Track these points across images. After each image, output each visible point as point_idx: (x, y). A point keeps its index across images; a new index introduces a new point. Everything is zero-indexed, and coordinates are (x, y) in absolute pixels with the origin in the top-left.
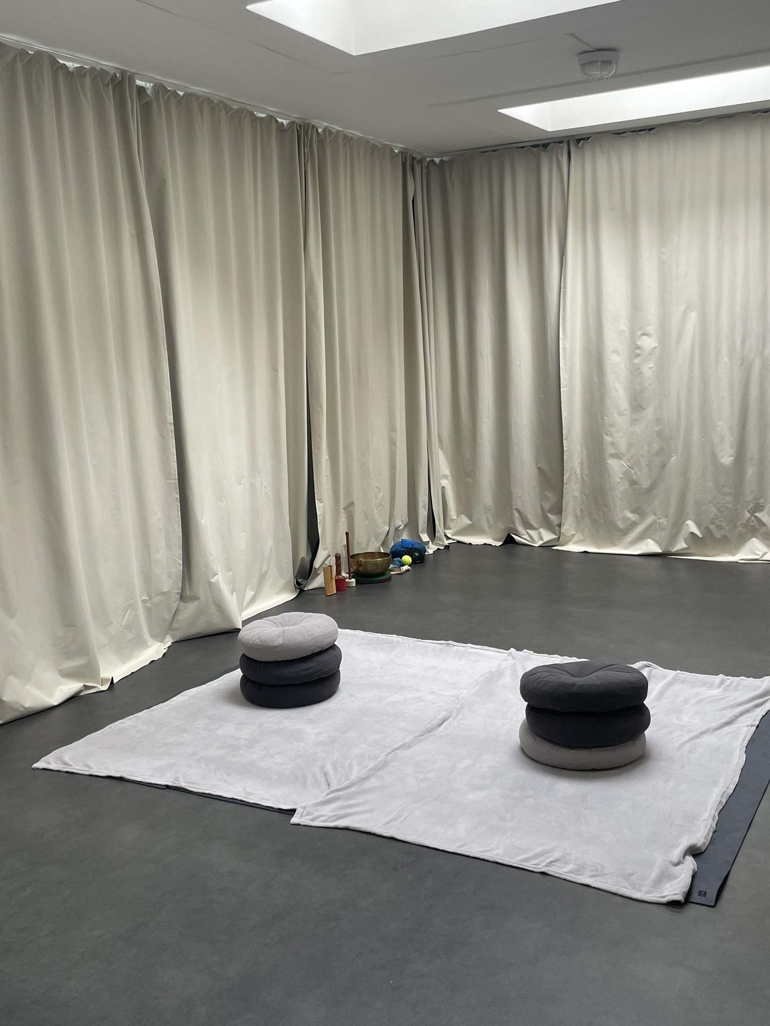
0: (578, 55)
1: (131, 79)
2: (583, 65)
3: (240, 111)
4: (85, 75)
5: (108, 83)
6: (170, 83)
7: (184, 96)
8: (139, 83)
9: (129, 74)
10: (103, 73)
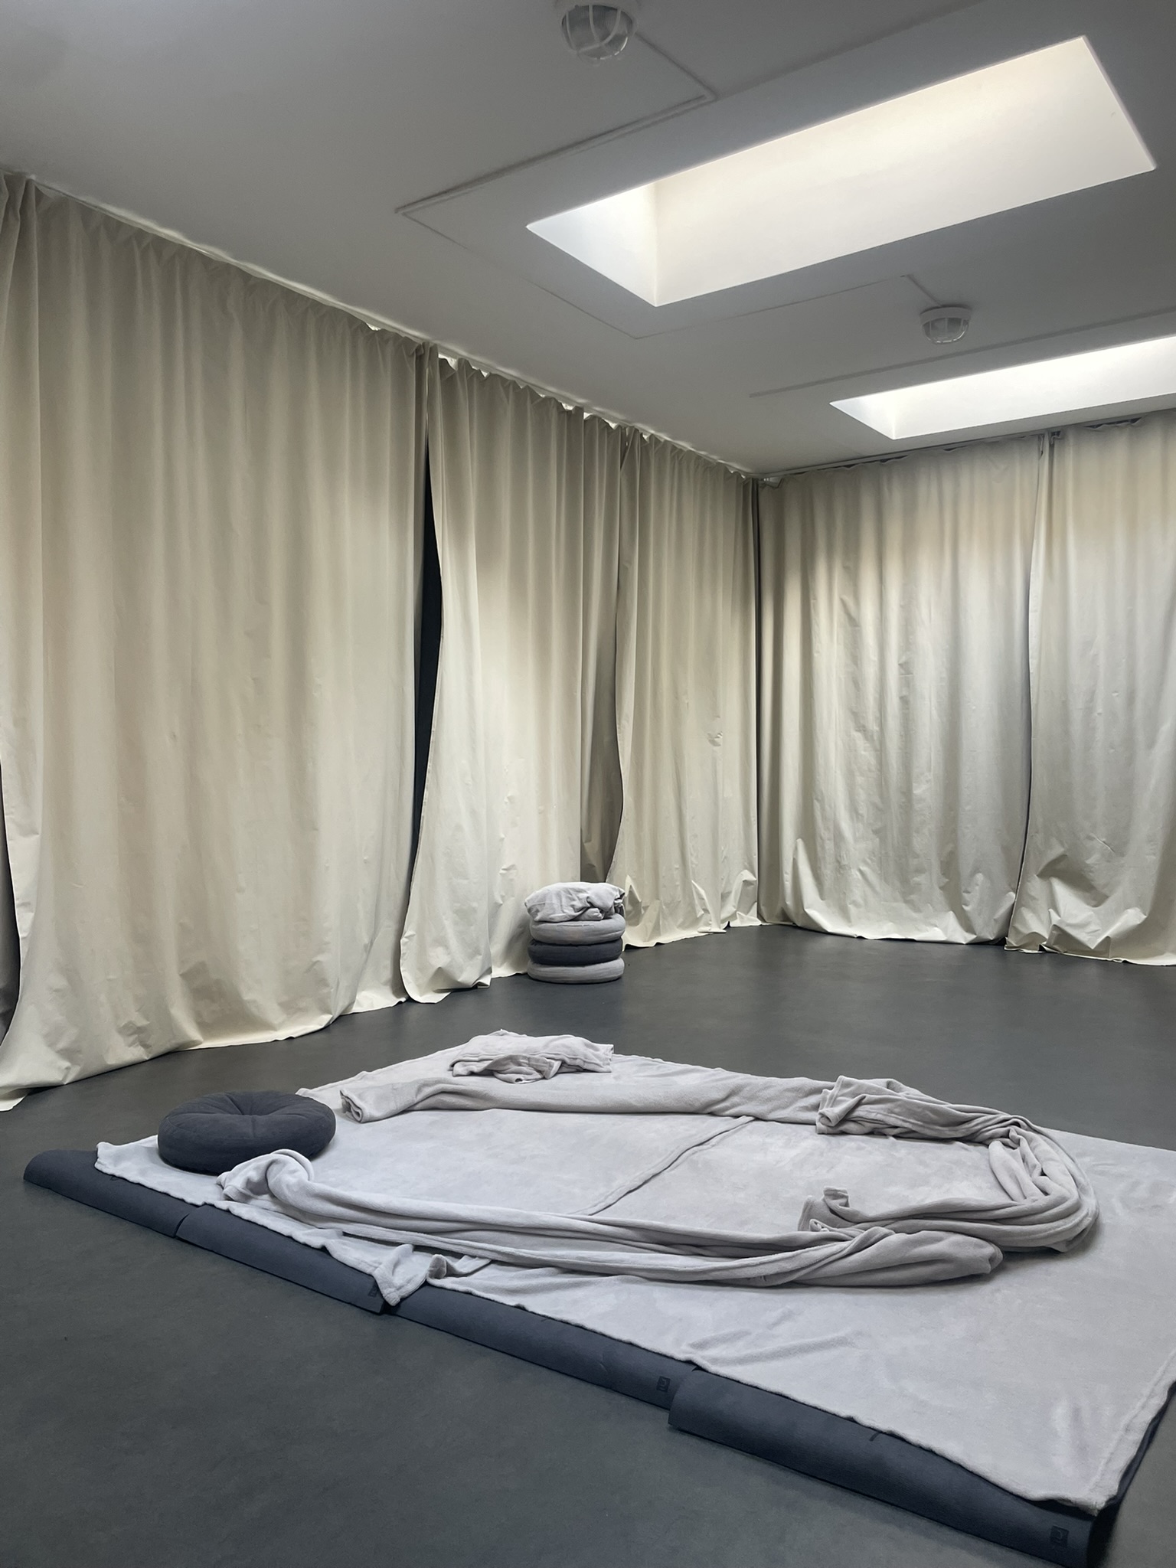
0: (922, 313)
1: (434, 350)
2: (926, 326)
3: (547, 400)
4: (387, 342)
5: (413, 354)
6: (478, 361)
7: (488, 377)
8: (441, 356)
9: (431, 345)
10: (407, 341)
